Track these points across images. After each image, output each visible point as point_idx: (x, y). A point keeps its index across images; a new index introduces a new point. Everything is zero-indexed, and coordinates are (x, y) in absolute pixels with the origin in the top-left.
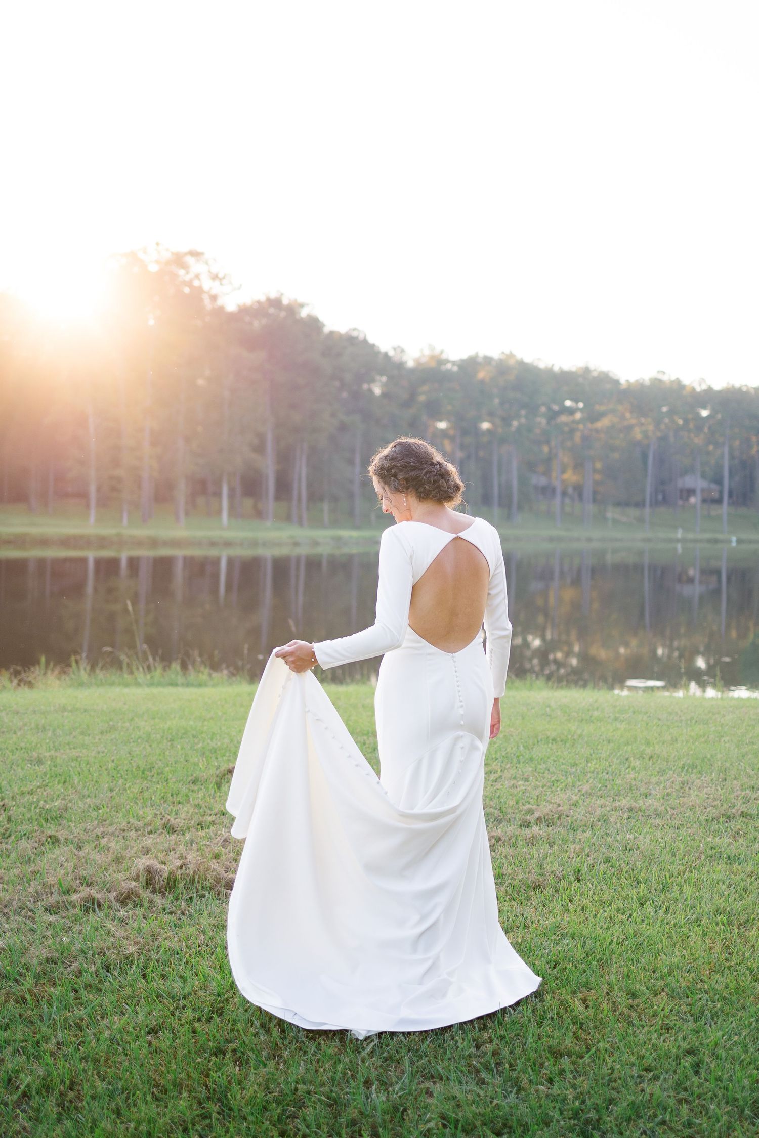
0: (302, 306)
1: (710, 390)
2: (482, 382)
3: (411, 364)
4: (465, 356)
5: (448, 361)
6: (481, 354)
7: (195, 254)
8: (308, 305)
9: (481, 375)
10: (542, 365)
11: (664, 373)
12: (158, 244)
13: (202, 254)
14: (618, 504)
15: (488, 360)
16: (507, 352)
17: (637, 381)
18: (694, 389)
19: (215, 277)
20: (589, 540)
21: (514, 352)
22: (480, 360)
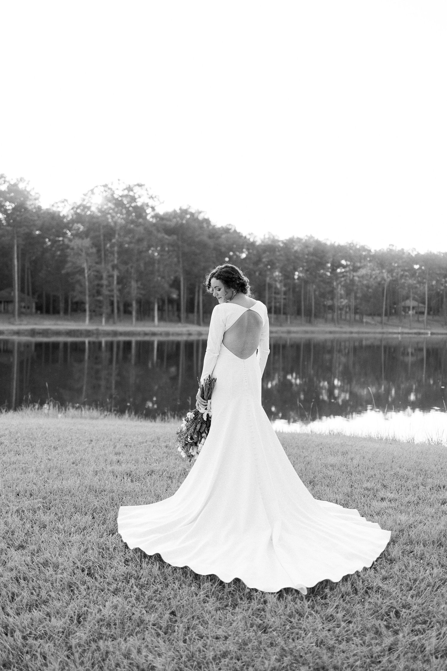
0: (200, 213)
1: (418, 255)
2: (296, 252)
3: (258, 242)
4: (287, 238)
5: (279, 241)
6: (296, 237)
7: (140, 185)
8: (203, 212)
9: (296, 248)
10: (328, 243)
11: (393, 246)
12: (119, 180)
13: (144, 185)
14: (370, 315)
15: (299, 240)
16: (309, 235)
17: (380, 250)
18: (409, 254)
19: (151, 197)
20: (351, 333)
21: (313, 236)
22: (295, 240)
